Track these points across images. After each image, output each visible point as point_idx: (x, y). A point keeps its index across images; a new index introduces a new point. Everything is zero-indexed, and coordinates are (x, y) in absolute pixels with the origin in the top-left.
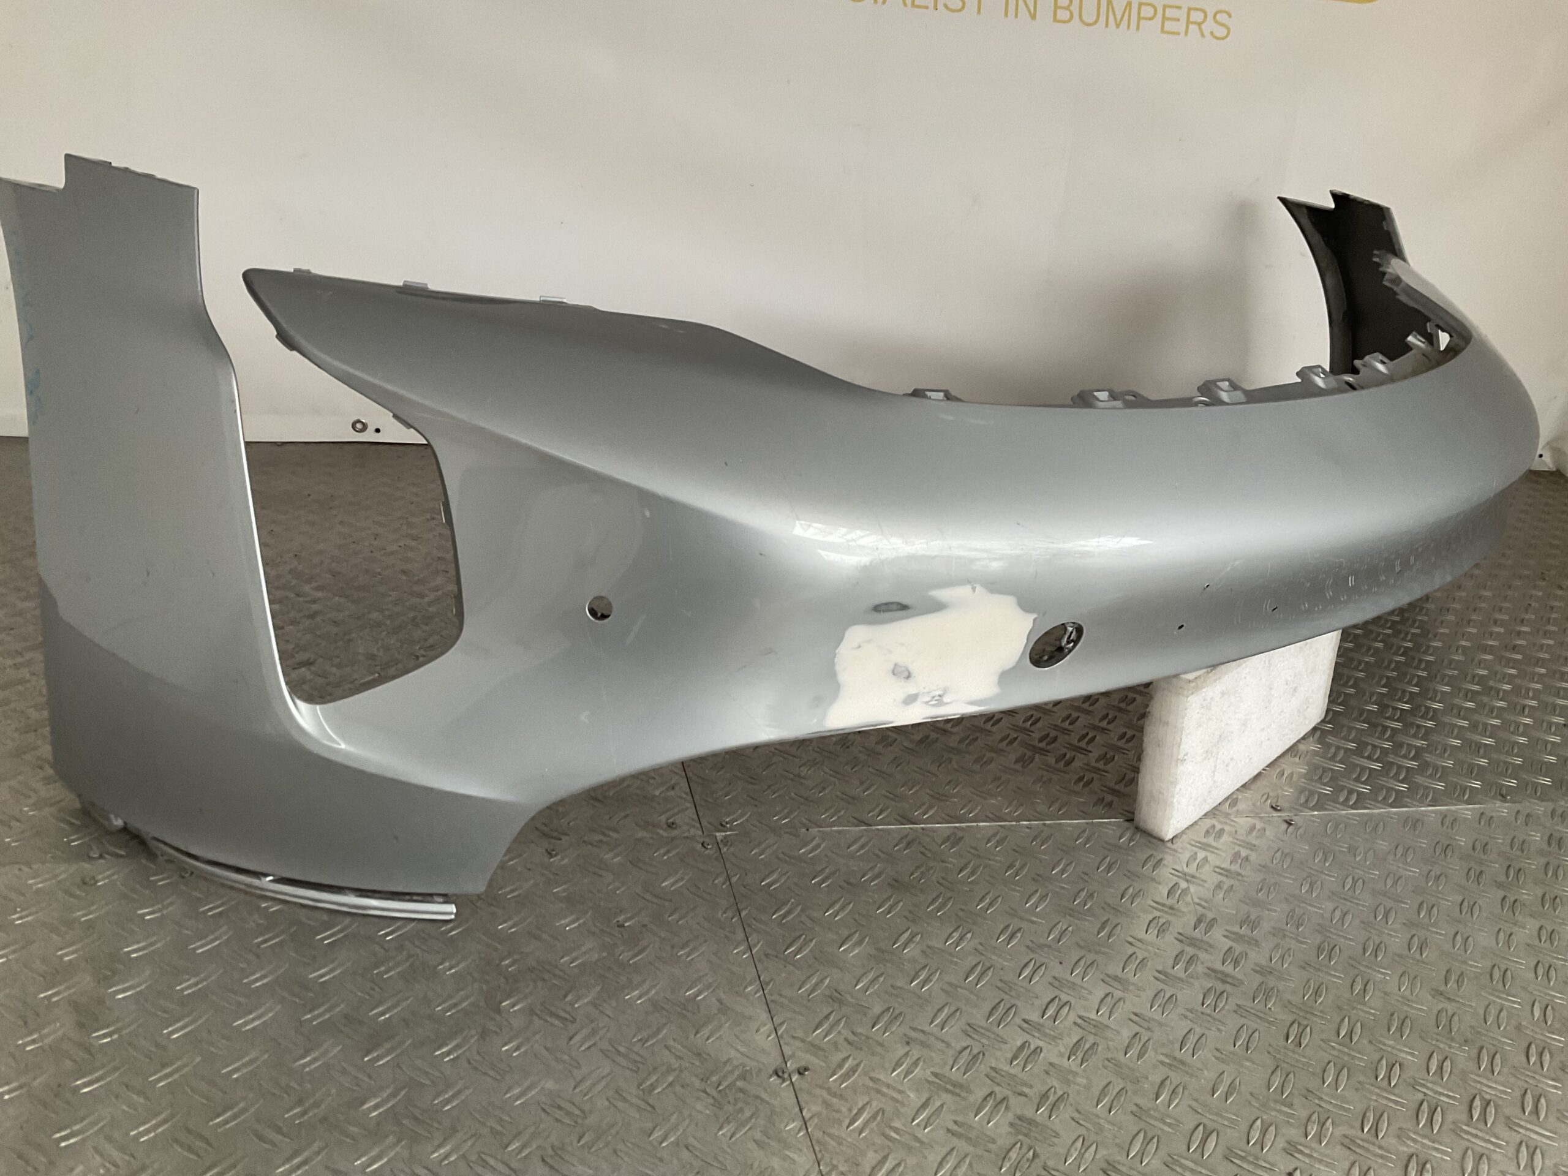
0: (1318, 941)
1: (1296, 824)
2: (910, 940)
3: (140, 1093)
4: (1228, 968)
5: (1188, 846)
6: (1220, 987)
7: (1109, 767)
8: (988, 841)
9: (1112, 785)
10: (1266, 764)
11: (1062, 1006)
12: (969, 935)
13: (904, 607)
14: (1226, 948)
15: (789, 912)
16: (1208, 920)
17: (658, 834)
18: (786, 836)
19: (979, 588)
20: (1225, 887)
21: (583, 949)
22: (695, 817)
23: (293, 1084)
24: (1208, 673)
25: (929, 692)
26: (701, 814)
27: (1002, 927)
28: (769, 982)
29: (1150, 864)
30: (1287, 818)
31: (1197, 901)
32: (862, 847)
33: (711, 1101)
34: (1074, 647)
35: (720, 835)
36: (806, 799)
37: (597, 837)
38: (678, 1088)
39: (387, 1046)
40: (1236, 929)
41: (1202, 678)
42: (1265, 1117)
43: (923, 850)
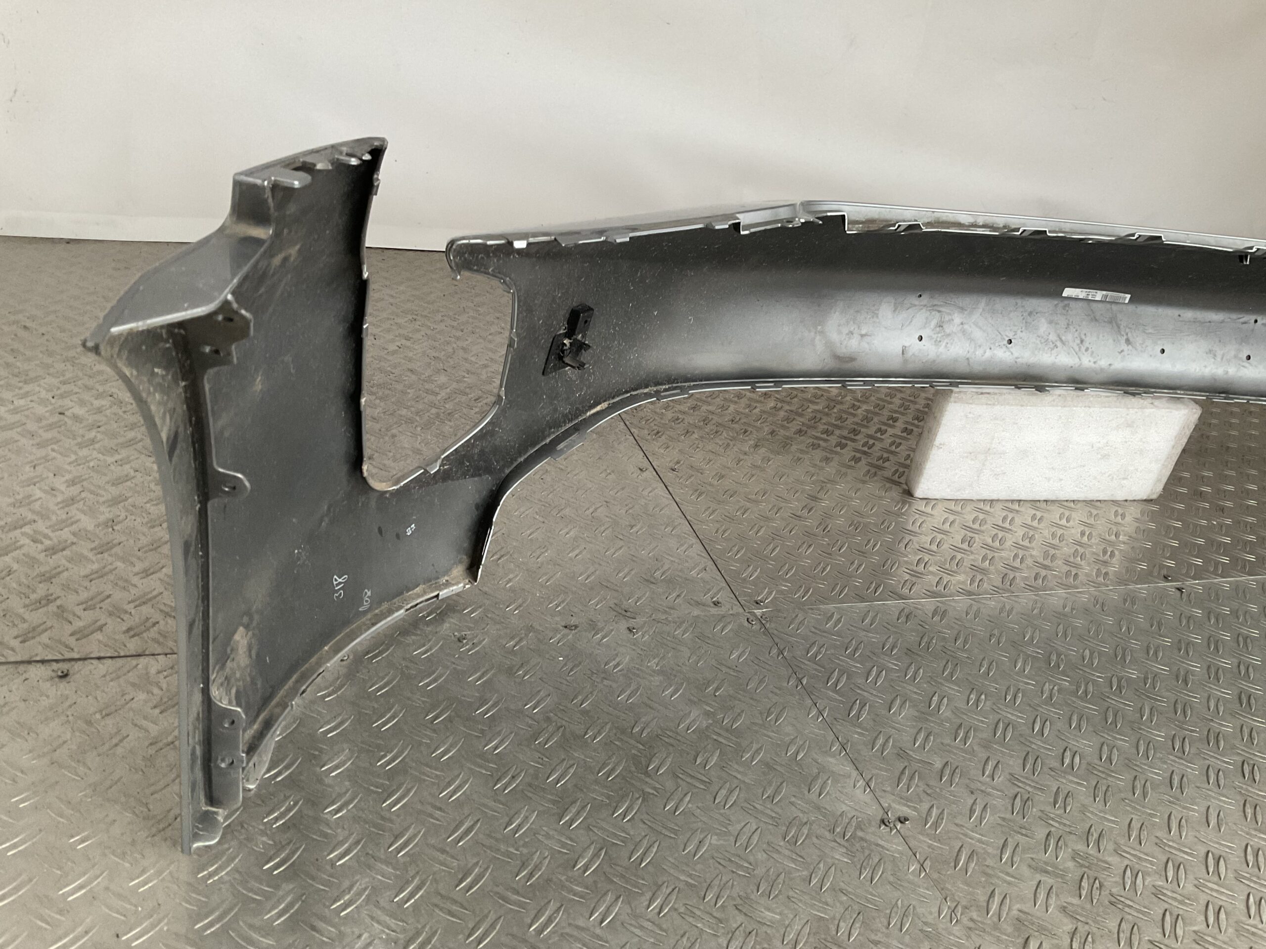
0: (1236, 692)
1: (1186, 591)
2: (940, 703)
3: (387, 863)
11: (1074, 755)
12: (983, 697)
15: (838, 681)
17: (709, 612)
21: (692, 717)
22: (732, 595)
23: (512, 850)
26: (736, 593)
27: (1004, 688)
28: (847, 743)
30: (1177, 586)
32: (873, 622)
33: (844, 850)
35: (758, 612)
38: (815, 840)
39: (574, 810)
40: (1175, 683)
42: (1252, 843)
43: (920, 622)
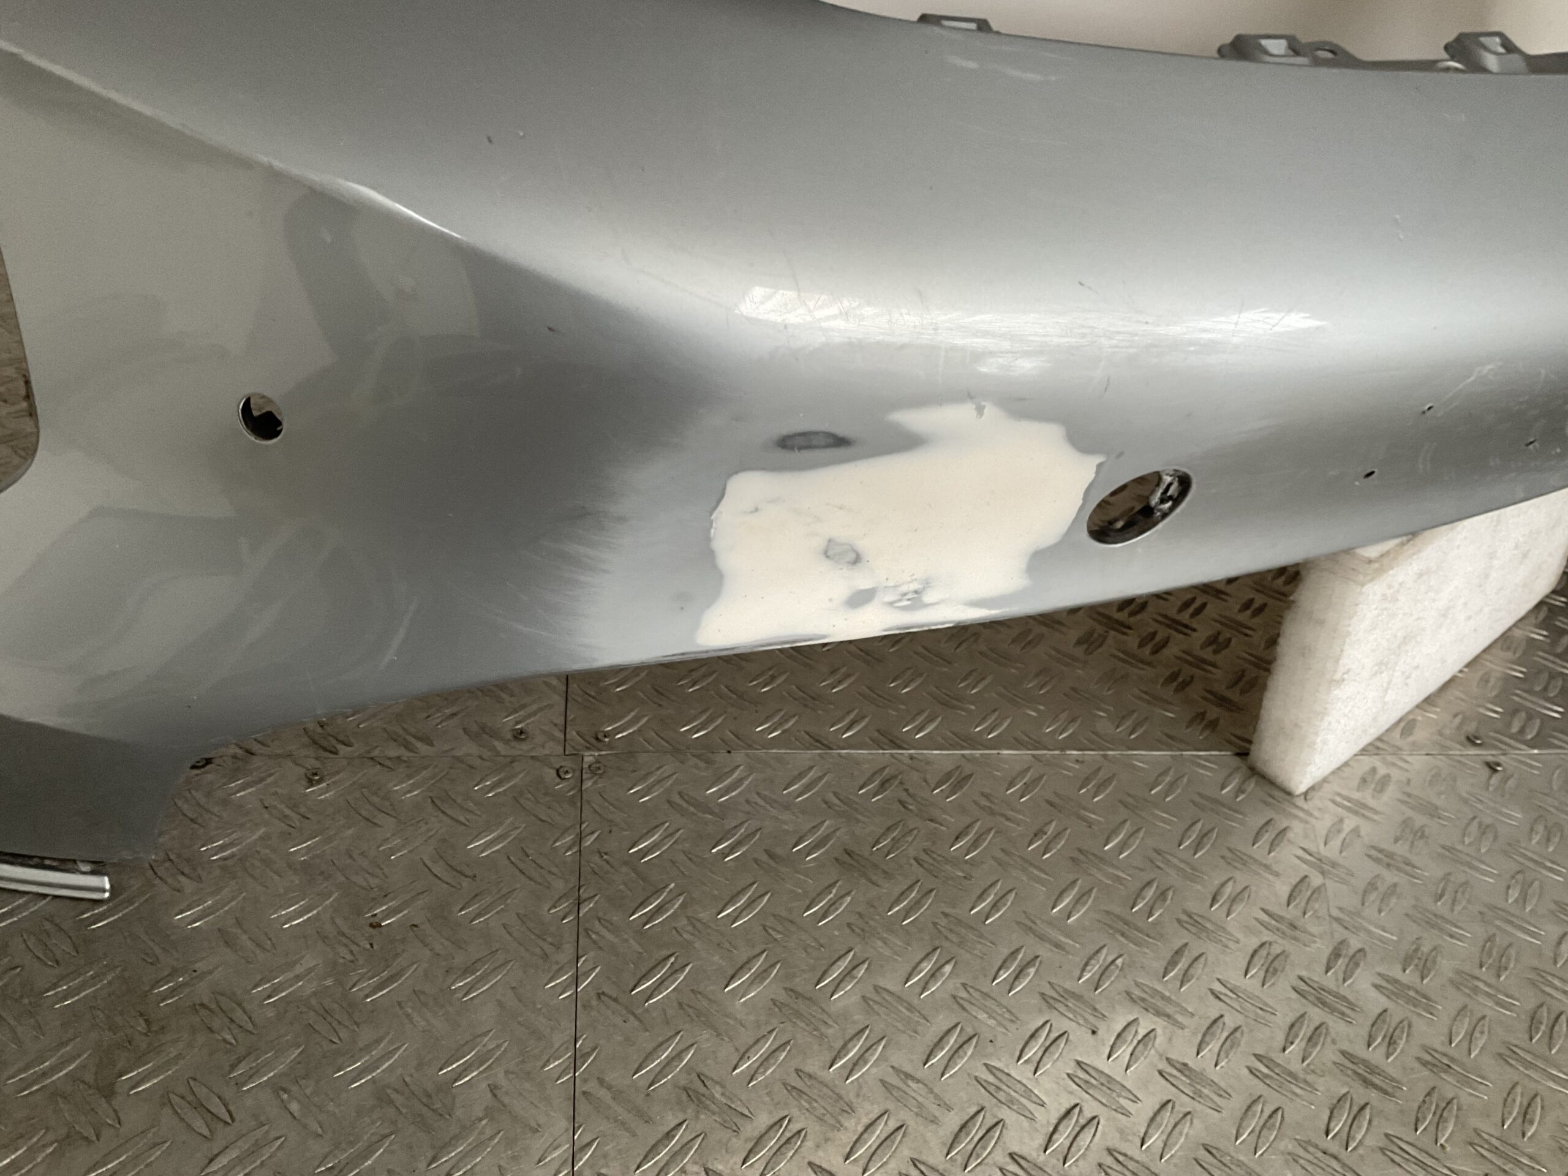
0: (1531, 1005)
1: (1504, 770)
2: (848, 974)
4: (1375, 1055)
5: (1331, 805)
6: (1361, 1095)
7: (1218, 658)
8: (1011, 784)
9: (1221, 689)
10: (1463, 664)
11: (1083, 1127)
12: (948, 969)
13: (840, 442)
14: (1378, 1011)
15: (659, 910)
16: (1351, 952)
17: (493, 749)
18: (694, 761)
19: (990, 410)
20: (1382, 889)
21: (299, 969)
22: (560, 721)
24: (1403, 544)
25: (896, 587)
26: (570, 717)
27: (1006, 952)
28: (589, 1054)
29: (1267, 837)
30: (1490, 759)
31: (1335, 913)
32: (807, 788)
34: (1172, 509)
35: (589, 757)
36: (741, 696)
37: (393, 751)
40: (1396, 972)
41: (1392, 556)
43: (904, 796)
